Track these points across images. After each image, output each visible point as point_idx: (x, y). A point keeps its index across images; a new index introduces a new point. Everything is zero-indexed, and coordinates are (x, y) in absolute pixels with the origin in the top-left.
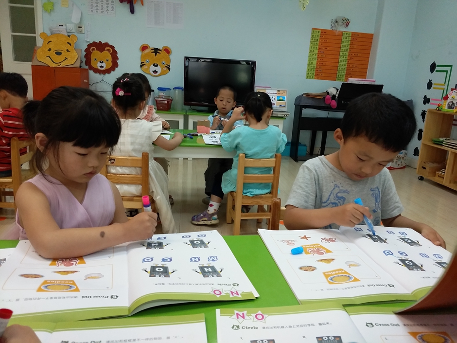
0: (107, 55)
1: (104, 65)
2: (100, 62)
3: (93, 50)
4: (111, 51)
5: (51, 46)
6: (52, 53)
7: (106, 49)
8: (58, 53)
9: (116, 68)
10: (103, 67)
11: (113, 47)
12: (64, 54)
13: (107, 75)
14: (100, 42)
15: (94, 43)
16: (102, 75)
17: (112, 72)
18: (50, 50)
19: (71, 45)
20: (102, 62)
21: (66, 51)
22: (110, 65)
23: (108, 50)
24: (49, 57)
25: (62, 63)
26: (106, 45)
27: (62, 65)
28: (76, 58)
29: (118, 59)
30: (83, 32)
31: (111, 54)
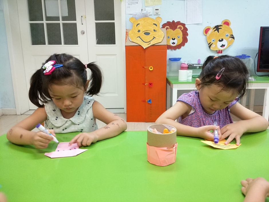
0: (178, 32)
1: (175, 41)
2: (173, 39)
3: (167, 29)
4: (182, 29)
5: (140, 27)
6: (142, 34)
7: (178, 26)
8: (147, 34)
9: (186, 44)
10: (175, 43)
11: (184, 25)
12: (152, 34)
13: (177, 50)
14: (173, 21)
15: (168, 22)
16: (174, 51)
17: (182, 47)
18: (139, 31)
19: (157, 26)
20: (174, 39)
21: (153, 31)
22: (181, 40)
23: (180, 28)
24: (139, 37)
25: (151, 42)
26: (179, 23)
27: (152, 43)
28: (163, 37)
29: (187, 35)
30: (159, 14)
31: (182, 31)
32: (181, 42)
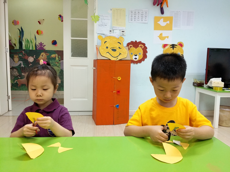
2: (135, 55)
4: (143, 47)
16: (136, 65)
22: (142, 56)
28: (127, 53)
30: (125, 35)
31: (143, 49)
32: (142, 58)
